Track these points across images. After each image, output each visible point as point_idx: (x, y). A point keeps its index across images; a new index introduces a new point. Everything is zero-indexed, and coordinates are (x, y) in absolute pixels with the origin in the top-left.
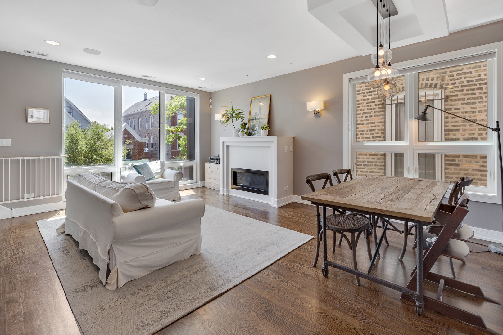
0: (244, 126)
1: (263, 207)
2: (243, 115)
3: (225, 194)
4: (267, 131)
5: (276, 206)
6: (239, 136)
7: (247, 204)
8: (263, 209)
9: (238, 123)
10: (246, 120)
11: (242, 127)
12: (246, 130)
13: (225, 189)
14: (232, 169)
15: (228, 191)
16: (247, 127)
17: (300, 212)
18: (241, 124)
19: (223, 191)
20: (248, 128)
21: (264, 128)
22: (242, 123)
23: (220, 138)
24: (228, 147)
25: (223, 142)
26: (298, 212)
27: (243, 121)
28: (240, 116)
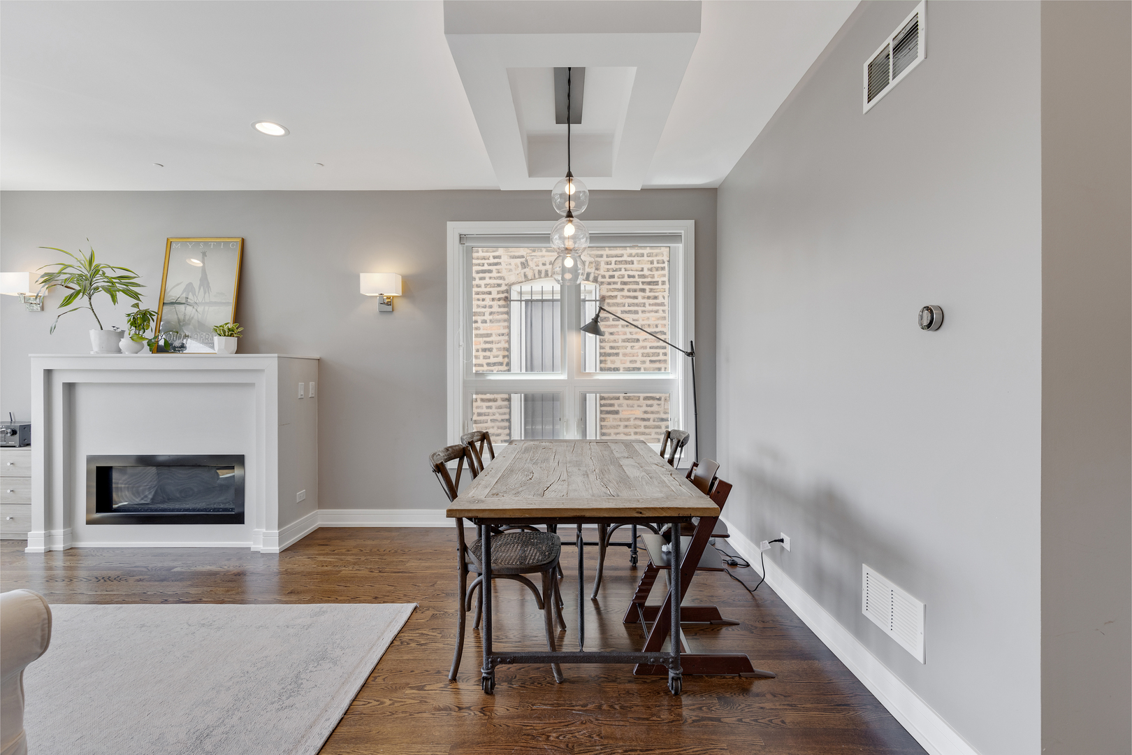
0: (140, 320)
1: (229, 560)
2: (138, 285)
3: (59, 546)
4: (233, 341)
5: (275, 549)
6: (119, 351)
7: (167, 564)
8: (231, 566)
9: (118, 312)
10: (149, 303)
11: (134, 323)
12: (149, 334)
13: (59, 532)
14: (90, 459)
15: (71, 534)
16: (153, 324)
17: (348, 551)
18: (129, 315)
19: (49, 538)
20: (158, 330)
21: (224, 332)
22: (135, 310)
23: (30, 355)
24: (70, 388)
25: (48, 373)
26: (344, 551)
27: (136, 305)
28: (123, 285)
